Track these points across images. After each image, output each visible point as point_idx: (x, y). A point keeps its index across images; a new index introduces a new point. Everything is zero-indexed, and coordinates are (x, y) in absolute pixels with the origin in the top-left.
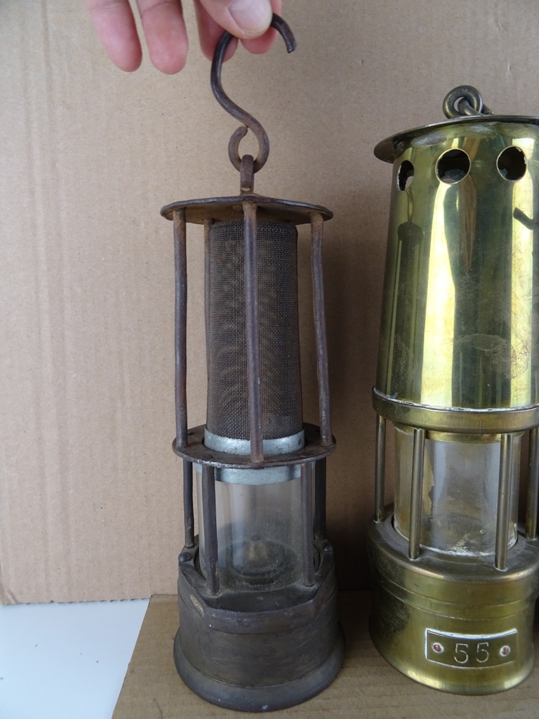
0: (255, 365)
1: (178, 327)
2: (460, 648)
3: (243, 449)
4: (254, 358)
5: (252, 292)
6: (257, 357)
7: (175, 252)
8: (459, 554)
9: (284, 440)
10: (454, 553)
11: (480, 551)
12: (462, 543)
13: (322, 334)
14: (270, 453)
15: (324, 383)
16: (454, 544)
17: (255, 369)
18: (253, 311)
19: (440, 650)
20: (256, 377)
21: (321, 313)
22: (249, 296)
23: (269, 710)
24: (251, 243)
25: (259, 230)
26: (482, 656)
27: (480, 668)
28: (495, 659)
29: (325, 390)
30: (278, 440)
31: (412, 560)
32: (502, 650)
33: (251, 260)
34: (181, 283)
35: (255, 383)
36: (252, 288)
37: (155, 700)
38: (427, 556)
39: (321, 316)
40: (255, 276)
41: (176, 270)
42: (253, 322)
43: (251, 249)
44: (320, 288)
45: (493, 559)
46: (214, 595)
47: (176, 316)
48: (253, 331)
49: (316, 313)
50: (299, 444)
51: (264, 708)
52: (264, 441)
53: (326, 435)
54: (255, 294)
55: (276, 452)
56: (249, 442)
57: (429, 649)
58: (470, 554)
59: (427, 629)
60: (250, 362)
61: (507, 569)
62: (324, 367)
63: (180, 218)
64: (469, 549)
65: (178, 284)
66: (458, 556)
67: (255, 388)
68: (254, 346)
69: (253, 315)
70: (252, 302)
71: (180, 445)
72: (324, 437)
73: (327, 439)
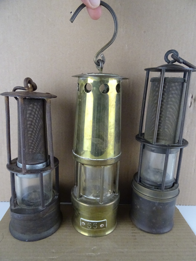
2: (89, 224)
8: (91, 198)
10: (90, 198)
11: (97, 197)
12: (92, 195)
16: (90, 195)
19: (84, 224)
23: (28, 241)
26: (95, 227)
27: (95, 230)
28: (99, 227)
31: (78, 199)
32: (101, 225)
37: (3, 234)
38: (83, 198)
45: (99, 200)
46: (15, 208)
51: (27, 240)
57: (81, 224)
58: (94, 198)
59: (81, 218)
61: (103, 203)
64: (94, 197)
66: (91, 199)
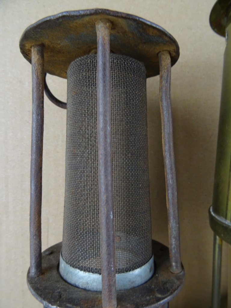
0: (107, 197)
1: (34, 157)
3: (95, 284)
4: (107, 189)
5: (105, 116)
6: (110, 188)
7: (33, 85)
9: (137, 271)
13: (171, 165)
14: (123, 288)
15: (174, 211)
17: (107, 201)
18: (106, 137)
20: (108, 211)
21: (170, 145)
22: (101, 121)
24: (104, 64)
25: (112, 62)
29: (174, 218)
30: (131, 272)
33: (104, 82)
34: (38, 115)
35: (108, 217)
36: (105, 112)
39: (170, 147)
40: (108, 99)
41: (33, 102)
42: (105, 149)
43: (104, 69)
44: (168, 121)
47: (32, 146)
48: (105, 158)
49: (165, 145)
50: (150, 271)
52: (117, 275)
53: (176, 262)
54: (108, 118)
55: (129, 286)
56: (101, 276)
60: (102, 194)
62: (173, 197)
63: (37, 54)
65: (34, 115)
67: (107, 224)
68: (106, 176)
69: (105, 141)
70: (105, 127)
71: (33, 274)
72: (174, 264)
73: (177, 267)
